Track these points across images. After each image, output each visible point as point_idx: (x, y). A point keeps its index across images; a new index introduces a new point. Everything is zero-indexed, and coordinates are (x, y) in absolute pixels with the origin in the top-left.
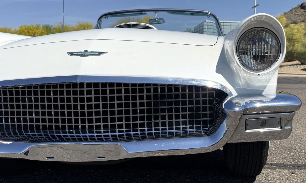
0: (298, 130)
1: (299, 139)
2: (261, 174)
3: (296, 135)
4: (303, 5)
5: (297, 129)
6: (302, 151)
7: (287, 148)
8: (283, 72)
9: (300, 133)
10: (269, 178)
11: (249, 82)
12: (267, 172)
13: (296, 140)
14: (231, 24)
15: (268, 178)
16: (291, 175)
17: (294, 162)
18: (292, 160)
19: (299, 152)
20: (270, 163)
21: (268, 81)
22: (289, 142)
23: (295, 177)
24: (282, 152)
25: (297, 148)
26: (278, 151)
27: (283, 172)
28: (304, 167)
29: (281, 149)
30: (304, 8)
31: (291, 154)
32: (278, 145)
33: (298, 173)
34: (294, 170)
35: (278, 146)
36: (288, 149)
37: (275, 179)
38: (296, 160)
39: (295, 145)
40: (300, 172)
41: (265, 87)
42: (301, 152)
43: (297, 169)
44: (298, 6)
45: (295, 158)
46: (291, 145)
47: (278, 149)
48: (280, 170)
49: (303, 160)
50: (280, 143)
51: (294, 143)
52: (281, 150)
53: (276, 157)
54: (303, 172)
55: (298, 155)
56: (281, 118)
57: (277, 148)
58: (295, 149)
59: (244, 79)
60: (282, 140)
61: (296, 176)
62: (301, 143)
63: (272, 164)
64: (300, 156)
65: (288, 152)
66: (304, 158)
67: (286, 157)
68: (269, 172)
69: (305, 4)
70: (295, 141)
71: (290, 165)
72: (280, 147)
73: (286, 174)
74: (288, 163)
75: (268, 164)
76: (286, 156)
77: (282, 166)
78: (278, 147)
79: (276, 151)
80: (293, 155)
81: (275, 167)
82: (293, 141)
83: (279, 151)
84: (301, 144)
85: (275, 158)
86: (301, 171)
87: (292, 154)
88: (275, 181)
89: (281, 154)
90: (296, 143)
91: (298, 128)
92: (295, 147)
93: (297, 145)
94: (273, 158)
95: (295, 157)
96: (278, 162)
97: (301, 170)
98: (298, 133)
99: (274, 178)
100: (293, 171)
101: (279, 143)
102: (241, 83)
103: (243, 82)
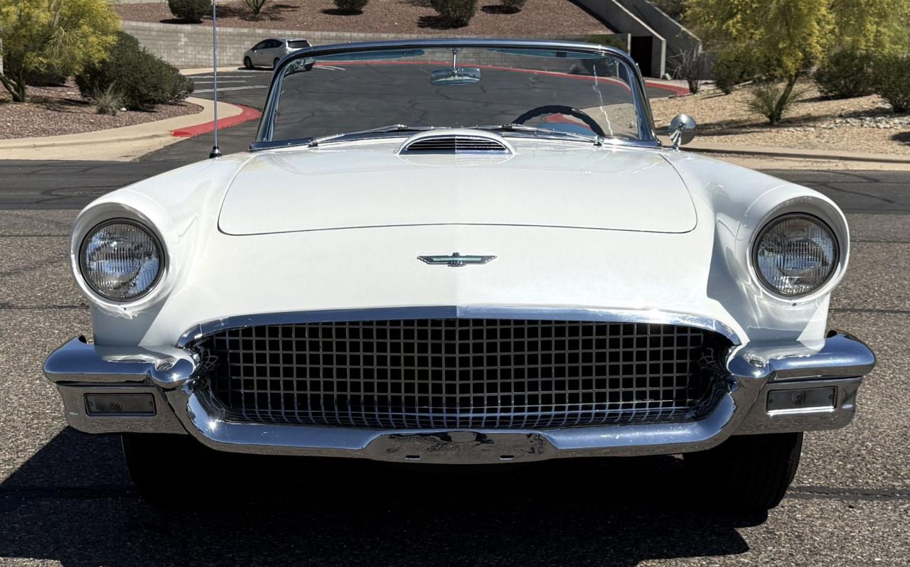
0: (867, 404)
1: (870, 428)
2: (778, 508)
3: (860, 417)
5: (864, 401)
6: (878, 460)
7: (838, 452)
8: (814, 147)
9: (873, 412)
10: (798, 516)
11: (773, 316)
12: (790, 503)
13: (860, 432)
15: (795, 515)
16: (848, 511)
17: (855, 484)
18: (850, 480)
19: (869, 462)
20: (795, 486)
21: (810, 314)
22: (843, 438)
23: (858, 515)
24: (824, 462)
25: (863, 452)
26: (813, 460)
27: (830, 505)
28: (878, 496)
29: (821, 454)
31: (846, 466)
32: (811, 445)
33: (864, 507)
34: (856, 502)
35: (812, 448)
36: (838, 454)
37: (810, 517)
38: (861, 481)
39: (856, 446)
40: (868, 505)
41: (804, 325)
42: (873, 463)
43: (863, 499)
45: (857, 476)
46: (846, 445)
47: (812, 454)
48: (821, 500)
49: (878, 480)
50: (819, 438)
51: (856, 439)
52: (822, 457)
53: (810, 473)
54: (875, 505)
55: (864, 469)
56: (835, 388)
57: (810, 453)
58: (859, 455)
59: (764, 309)
60: (821, 430)
61: (860, 513)
62: (874, 439)
63: (800, 488)
64: (871, 472)
65: (840, 463)
66: (880, 475)
67: (835, 474)
68: (797, 503)
70: (860, 435)
71: (844, 491)
72: (816, 449)
73: (836, 508)
74: (841, 486)
75: (792, 489)
76: (835, 470)
77: (825, 492)
78: (812, 450)
79: (808, 460)
80: (852, 470)
81: (808, 495)
82: (852, 433)
83: (817, 459)
84: (874, 443)
85: (806, 474)
86: (871, 503)
87: (849, 466)
88: (812, 521)
89: (820, 465)
90: (860, 439)
91: (868, 397)
92: (859, 450)
93: (863, 446)
94: (803, 475)
95: (858, 474)
96: (814, 484)
97: (872, 501)
98: (867, 413)
99: (808, 516)
100: (851, 503)
101: (815, 439)
102: (758, 317)
103: (761, 316)
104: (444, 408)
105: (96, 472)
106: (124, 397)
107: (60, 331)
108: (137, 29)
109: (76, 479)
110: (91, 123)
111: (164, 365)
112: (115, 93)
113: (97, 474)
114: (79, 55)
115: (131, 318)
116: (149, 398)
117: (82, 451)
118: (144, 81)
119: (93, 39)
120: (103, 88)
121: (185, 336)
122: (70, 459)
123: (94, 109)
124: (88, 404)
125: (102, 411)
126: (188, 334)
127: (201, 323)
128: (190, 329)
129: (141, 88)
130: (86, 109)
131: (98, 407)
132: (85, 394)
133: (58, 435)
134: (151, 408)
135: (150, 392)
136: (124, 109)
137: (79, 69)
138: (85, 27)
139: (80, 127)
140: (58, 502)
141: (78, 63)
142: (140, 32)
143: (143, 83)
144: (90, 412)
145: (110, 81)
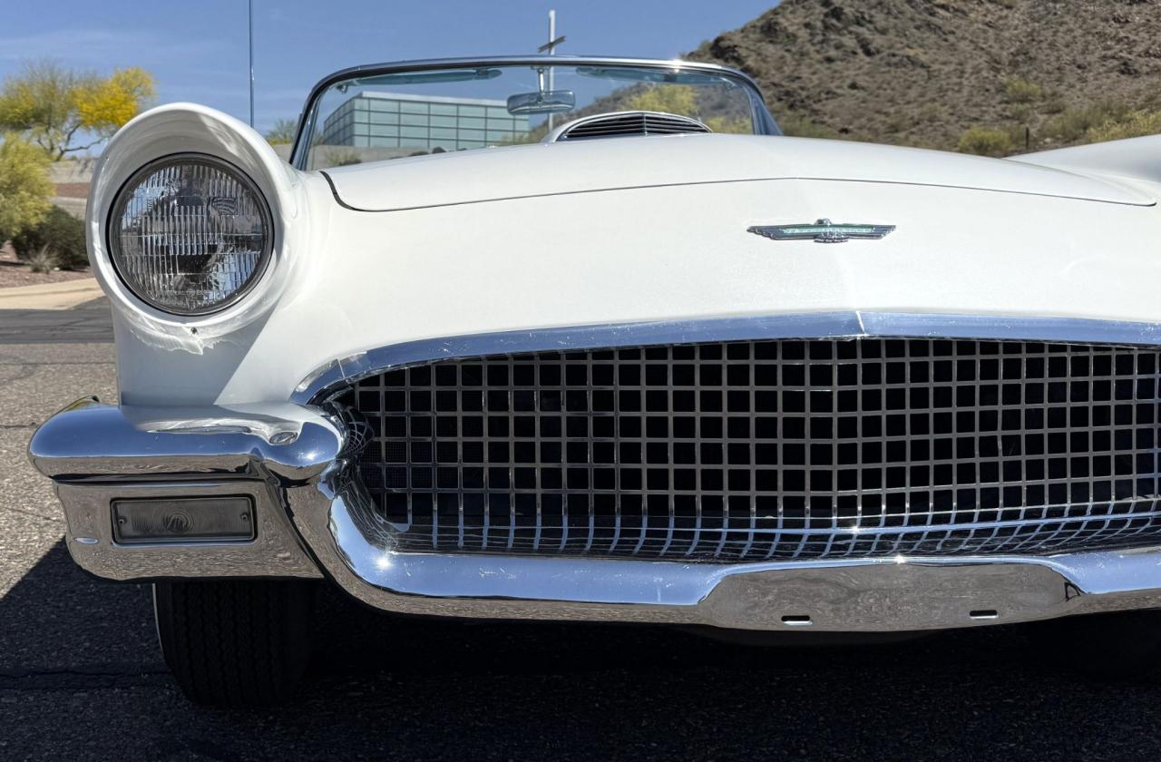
4: (723, 44)
14: (458, 111)
30: (727, 56)
44: (703, 46)
69: (730, 40)
104: (808, 518)
105: (85, 640)
106: (194, 503)
107: (9, 450)
108: (69, 204)
109: (55, 654)
110: (27, 280)
111: (280, 436)
112: (49, 253)
113: (87, 644)
114: (18, 217)
115: (202, 353)
116: (243, 505)
117: (58, 607)
118: (77, 244)
119: (30, 204)
120: (37, 248)
121: (303, 387)
122: (41, 620)
123: (29, 269)
124: (116, 519)
125: (146, 534)
126: (308, 383)
127: (340, 359)
128: (312, 374)
129: (73, 250)
130: (21, 269)
131: (137, 526)
132: (112, 500)
133: (19, 583)
134: (246, 526)
135: (247, 492)
136: (57, 269)
137: (16, 230)
138: (23, 193)
139: (16, 283)
140: (31, 698)
141: (15, 225)
142: (71, 207)
143: (75, 246)
144: (119, 537)
145: (44, 244)
